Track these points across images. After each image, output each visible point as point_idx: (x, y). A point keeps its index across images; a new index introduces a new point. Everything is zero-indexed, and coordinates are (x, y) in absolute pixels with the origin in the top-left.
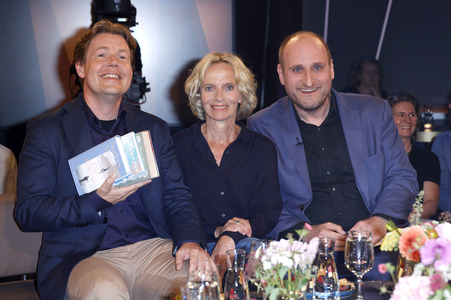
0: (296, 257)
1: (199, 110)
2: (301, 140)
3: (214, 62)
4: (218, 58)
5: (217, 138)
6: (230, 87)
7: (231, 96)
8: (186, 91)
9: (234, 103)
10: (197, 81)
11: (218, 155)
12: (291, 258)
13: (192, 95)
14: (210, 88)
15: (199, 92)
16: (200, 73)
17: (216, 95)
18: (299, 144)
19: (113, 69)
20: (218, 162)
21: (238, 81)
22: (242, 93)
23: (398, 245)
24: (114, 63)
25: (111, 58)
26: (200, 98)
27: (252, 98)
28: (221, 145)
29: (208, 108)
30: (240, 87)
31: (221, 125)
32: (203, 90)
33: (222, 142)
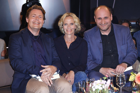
0: (103, 86)
1: (63, 31)
2: (101, 41)
3: (67, 16)
4: (68, 15)
5: (68, 40)
6: (72, 24)
7: (73, 27)
8: (59, 25)
9: (74, 29)
10: (62, 22)
11: (68, 45)
12: (102, 87)
13: (60, 26)
14: (66, 24)
15: (62, 25)
16: (63, 20)
17: (68, 27)
18: (101, 42)
19: (37, 21)
20: (68, 48)
21: (75, 22)
22: (76, 26)
23: (135, 79)
24: (37, 19)
25: (36, 18)
26: (63, 28)
27: (79, 27)
28: (70, 43)
29: (65, 31)
30: (75, 24)
31: (69, 36)
32: (64, 25)
33: (70, 42)
